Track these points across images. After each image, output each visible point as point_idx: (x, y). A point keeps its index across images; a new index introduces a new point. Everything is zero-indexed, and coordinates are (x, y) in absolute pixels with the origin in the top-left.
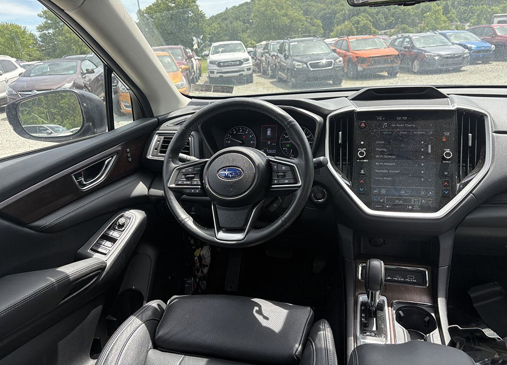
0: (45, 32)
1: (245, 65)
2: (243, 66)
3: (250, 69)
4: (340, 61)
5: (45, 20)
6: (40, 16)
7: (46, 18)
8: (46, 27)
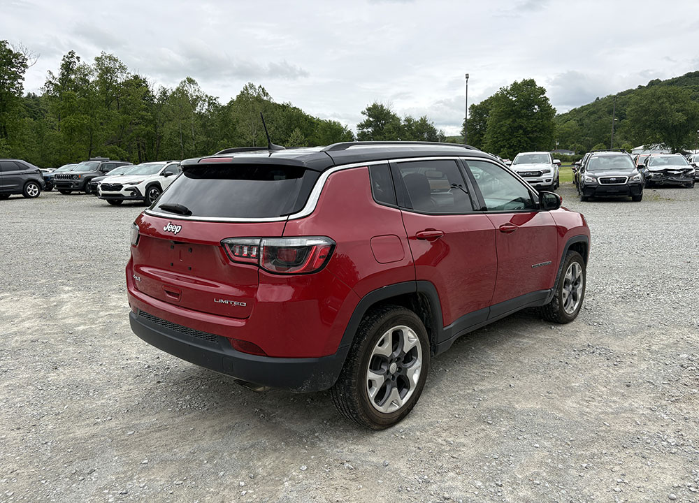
0: (365, 130)
1: (544, 177)
2: (543, 177)
3: (550, 180)
4: (638, 178)
5: (367, 118)
6: (363, 113)
7: (370, 116)
8: (368, 124)
